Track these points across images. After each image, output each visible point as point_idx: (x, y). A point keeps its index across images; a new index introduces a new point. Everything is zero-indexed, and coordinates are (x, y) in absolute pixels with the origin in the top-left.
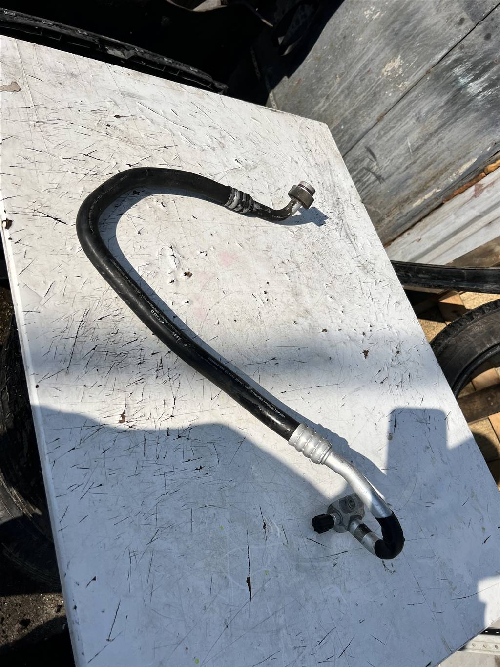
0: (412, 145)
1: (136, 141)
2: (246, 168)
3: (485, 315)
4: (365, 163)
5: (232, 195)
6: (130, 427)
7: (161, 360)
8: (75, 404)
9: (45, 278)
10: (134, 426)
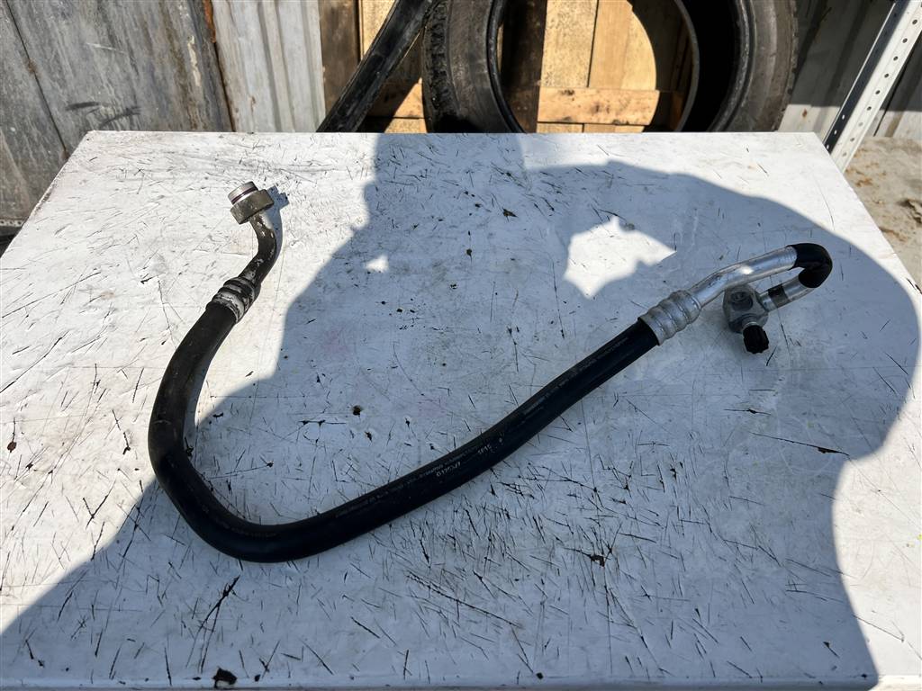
1: (75, 427)
2: (162, 273)
4: (94, 121)
6: (611, 551)
7: (504, 484)
8: (571, 623)
9: (343, 631)
10: (608, 547)
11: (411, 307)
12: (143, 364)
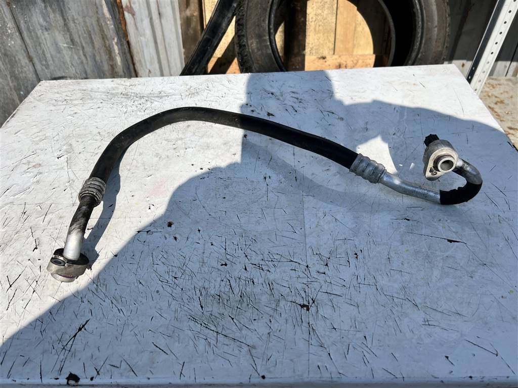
0: (67, 44)
1: (9, 237)
2: (70, 153)
3: (245, 35)
6: (314, 302)
7: (252, 264)
10: (313, 299)
11: (209, 167)
12: (52, 202)
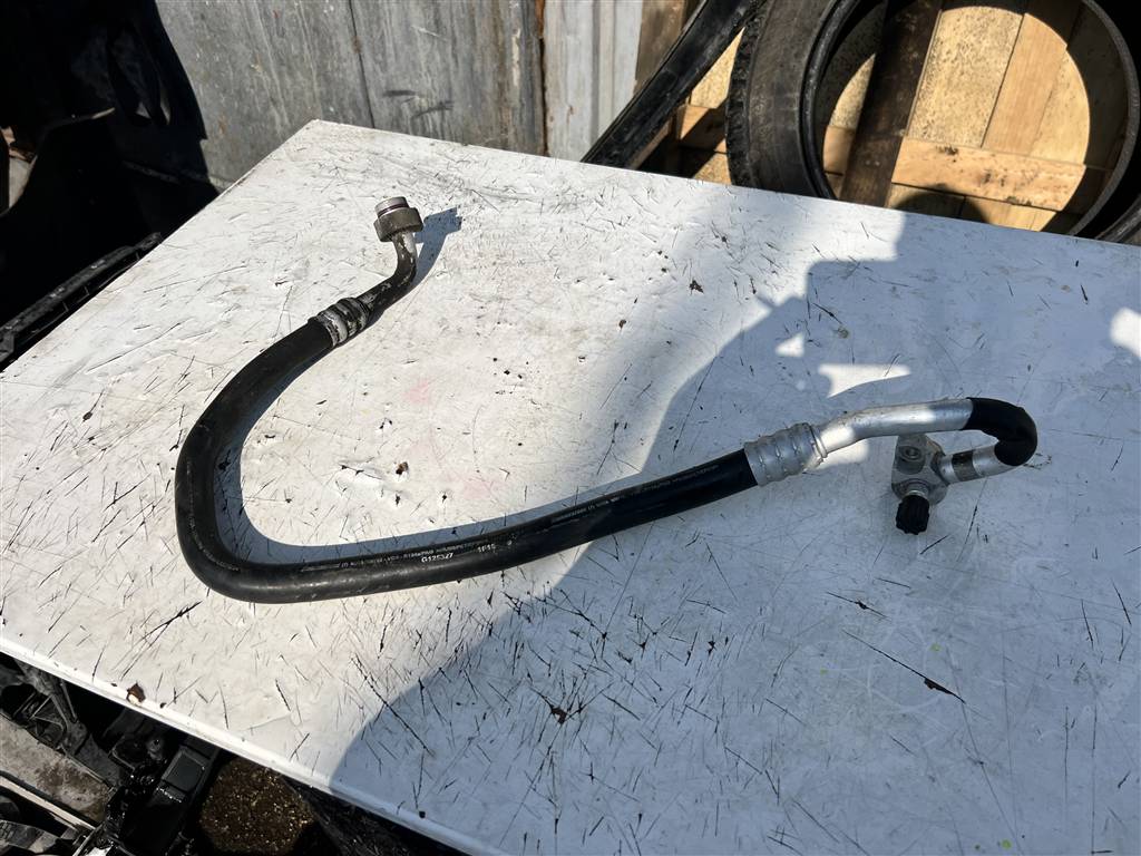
1: (145, 414)
2: (300, 278)
3: (748, 82)
4: (407, 112)
5: (326, 325)
6: (579, 711)
7: (506, 594)
8: (488, 772)
9: (261, 690)
10: (580, 705)
11: (521, 371)
12: (234, 367)
